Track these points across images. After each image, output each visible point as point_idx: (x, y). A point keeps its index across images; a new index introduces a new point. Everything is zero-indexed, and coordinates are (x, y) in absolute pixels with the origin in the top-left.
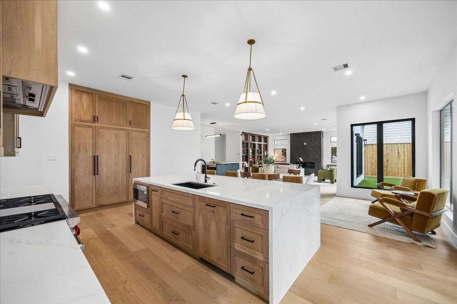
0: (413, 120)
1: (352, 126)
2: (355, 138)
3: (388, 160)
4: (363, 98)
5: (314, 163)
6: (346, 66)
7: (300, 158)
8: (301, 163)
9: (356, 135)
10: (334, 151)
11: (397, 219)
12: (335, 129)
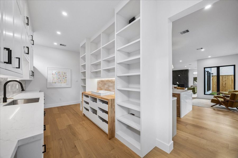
0: (234, 66)
1: (205, 68)
2: (206, 73)
3: (226, 84)
4: (210, 57)
5: (184, 85)
6: (202, 48)
7: (177, 83)
8: (178, 84)
9: (207, 71)
10: (195, 79)
11: (222, 103)
12: (196, 68)
